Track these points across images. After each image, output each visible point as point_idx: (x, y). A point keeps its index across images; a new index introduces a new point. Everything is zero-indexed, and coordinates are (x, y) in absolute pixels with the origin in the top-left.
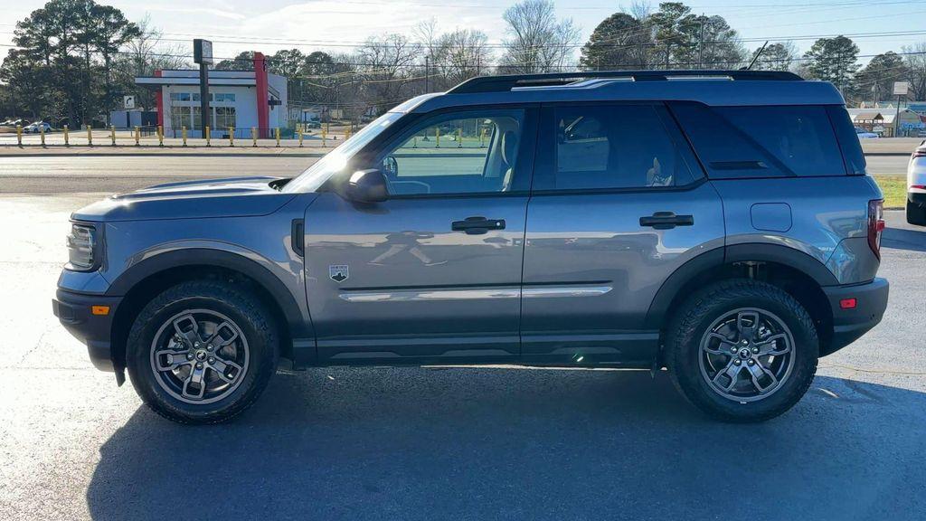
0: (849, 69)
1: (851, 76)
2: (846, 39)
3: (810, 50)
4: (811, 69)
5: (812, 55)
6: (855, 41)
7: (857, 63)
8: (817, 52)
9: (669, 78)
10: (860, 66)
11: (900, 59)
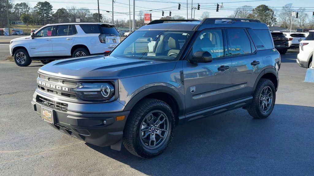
0: (50, 13)
1: (51, 15)
2: (48, 3)
3: (36, 6)
4: (37, 12)
5: (37, 7)
6: (51, 4)
7: (53, 11)
8: (38, 6)
9: (242, 21)
10: (54, 12)
11: (66, 10)
